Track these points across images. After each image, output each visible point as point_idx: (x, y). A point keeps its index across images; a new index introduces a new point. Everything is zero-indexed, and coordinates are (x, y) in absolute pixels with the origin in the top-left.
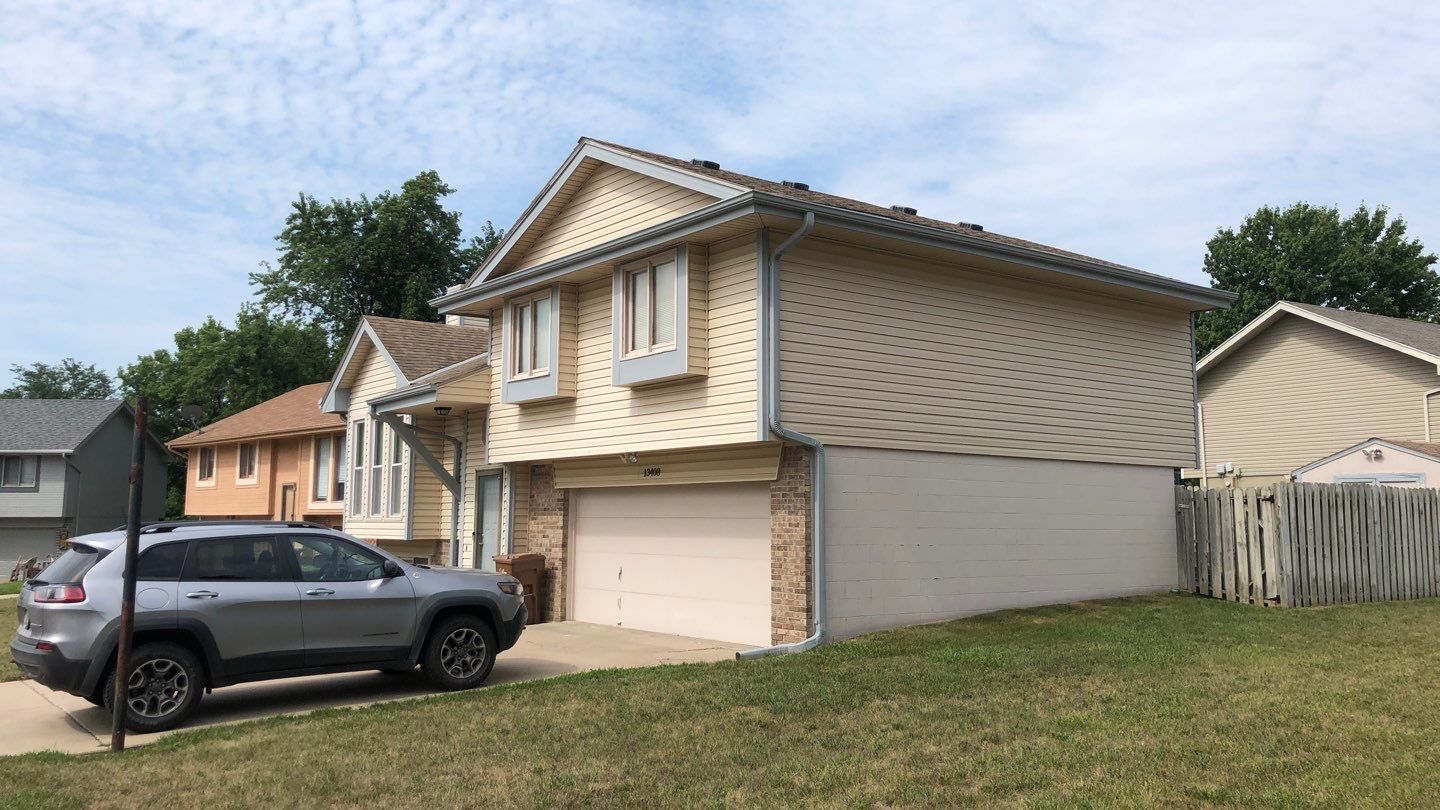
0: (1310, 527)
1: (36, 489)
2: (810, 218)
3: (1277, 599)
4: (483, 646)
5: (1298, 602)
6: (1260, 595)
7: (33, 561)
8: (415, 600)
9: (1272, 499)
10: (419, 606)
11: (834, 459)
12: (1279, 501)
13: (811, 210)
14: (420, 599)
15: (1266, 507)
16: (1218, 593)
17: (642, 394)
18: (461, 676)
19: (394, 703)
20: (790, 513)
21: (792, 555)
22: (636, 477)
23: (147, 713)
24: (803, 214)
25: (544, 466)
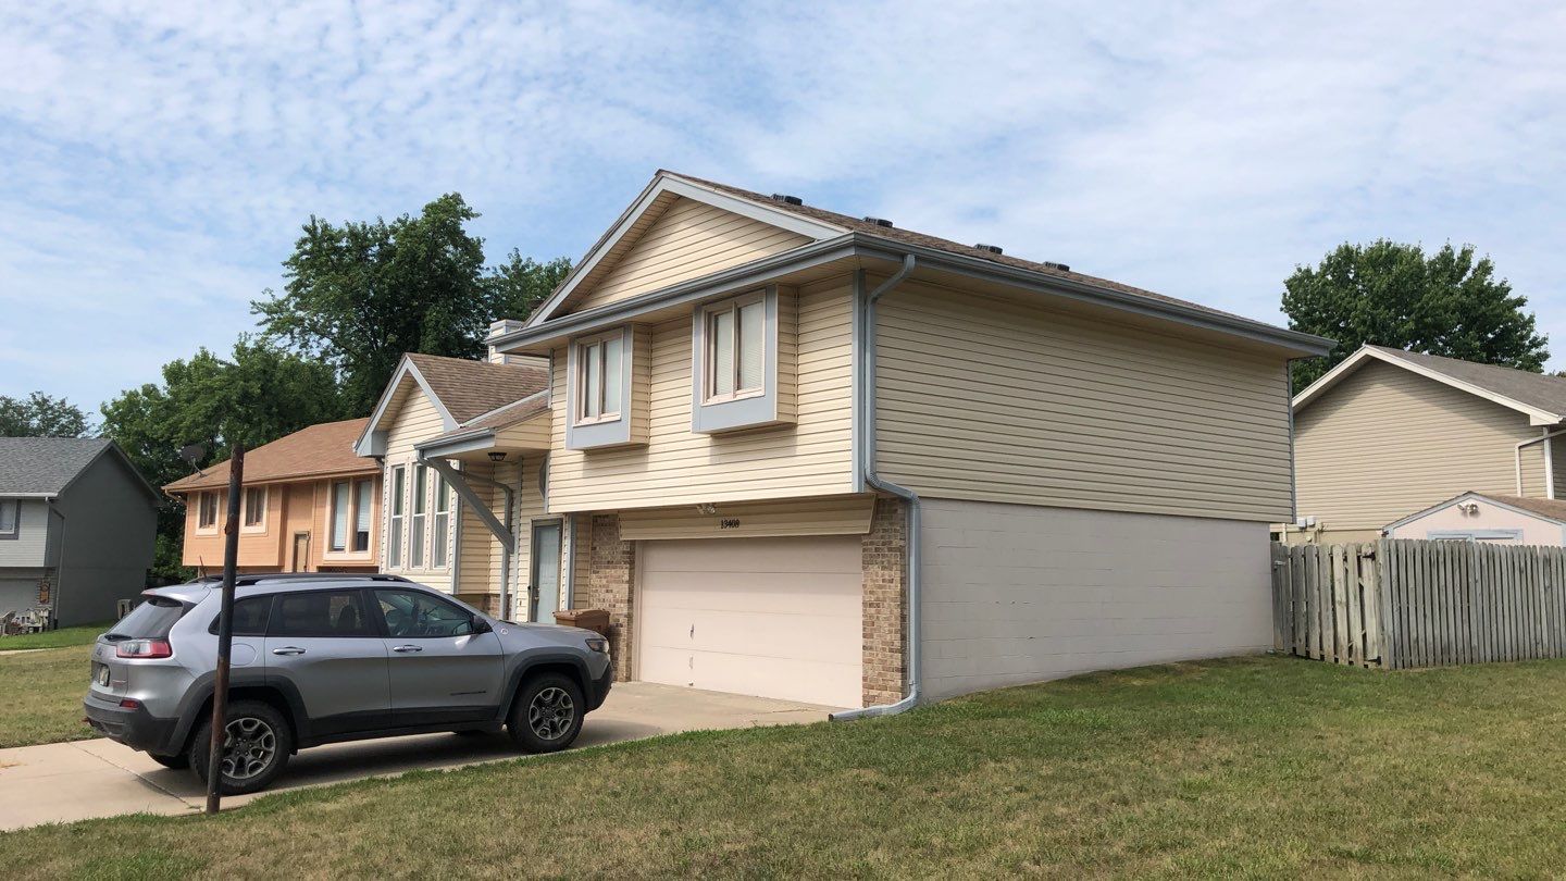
0: (1411, 585)
1: (15, 537)
2: (910, 261)
3: (1378, 661)
4: (571, 706)
5: (1399, 664)
6: (1360, 657)
7: (12, 615)
8: (503, 657)
9: (1373, 556)
10: (508, 663)
11: (930, 512)
12: (1381, 558)
13: (912, 253)
14: (508, 656)
15: (1367, 565)
16: (1315, 654)
17: (722, 442)
18: (550, 737)
19: (486, 766)
20: (884, 568)
21: (885, 612)
22: (712, 529)
23: (235, 774)
24: (903, 256)
25: (607, 516)
